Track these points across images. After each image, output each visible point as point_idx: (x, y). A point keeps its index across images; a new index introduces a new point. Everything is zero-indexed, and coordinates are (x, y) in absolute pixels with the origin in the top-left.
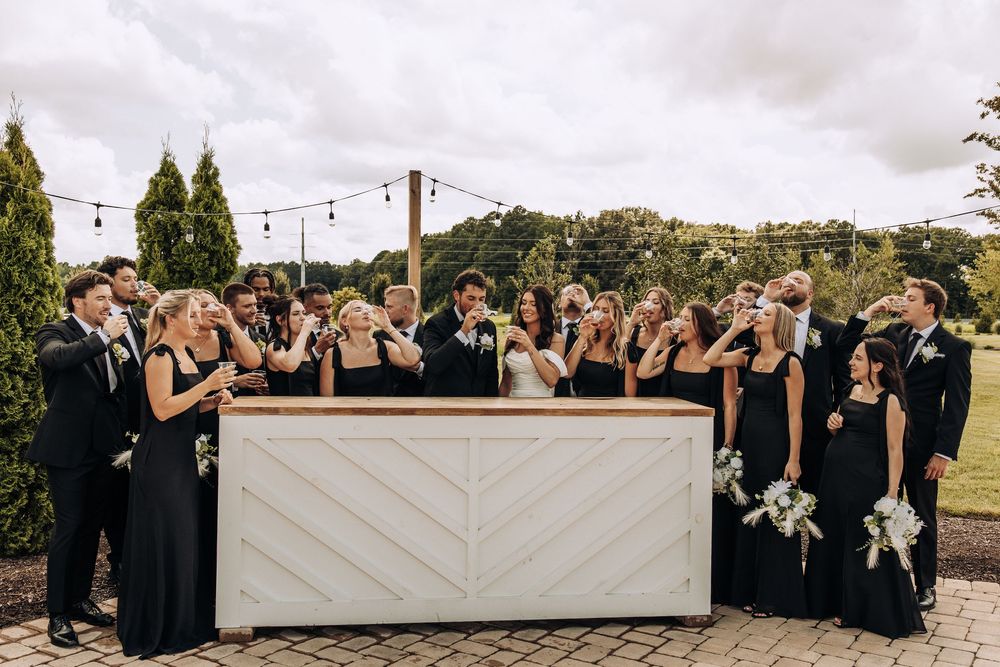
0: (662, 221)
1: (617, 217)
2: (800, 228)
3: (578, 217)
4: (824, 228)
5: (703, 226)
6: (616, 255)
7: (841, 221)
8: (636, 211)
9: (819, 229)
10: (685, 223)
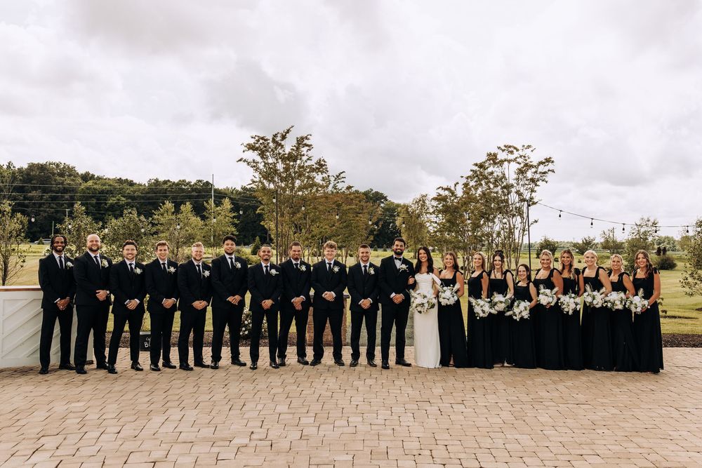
0: (78, 173)
1: (42, 168)
2: (178, 184)
3: (9, 167)
4: (193, 185)
5: (109, 179)
6: (41, 198)
7: (205, 181)
8: (58, 165)
9: (191, 186)
10: (96, 176)
